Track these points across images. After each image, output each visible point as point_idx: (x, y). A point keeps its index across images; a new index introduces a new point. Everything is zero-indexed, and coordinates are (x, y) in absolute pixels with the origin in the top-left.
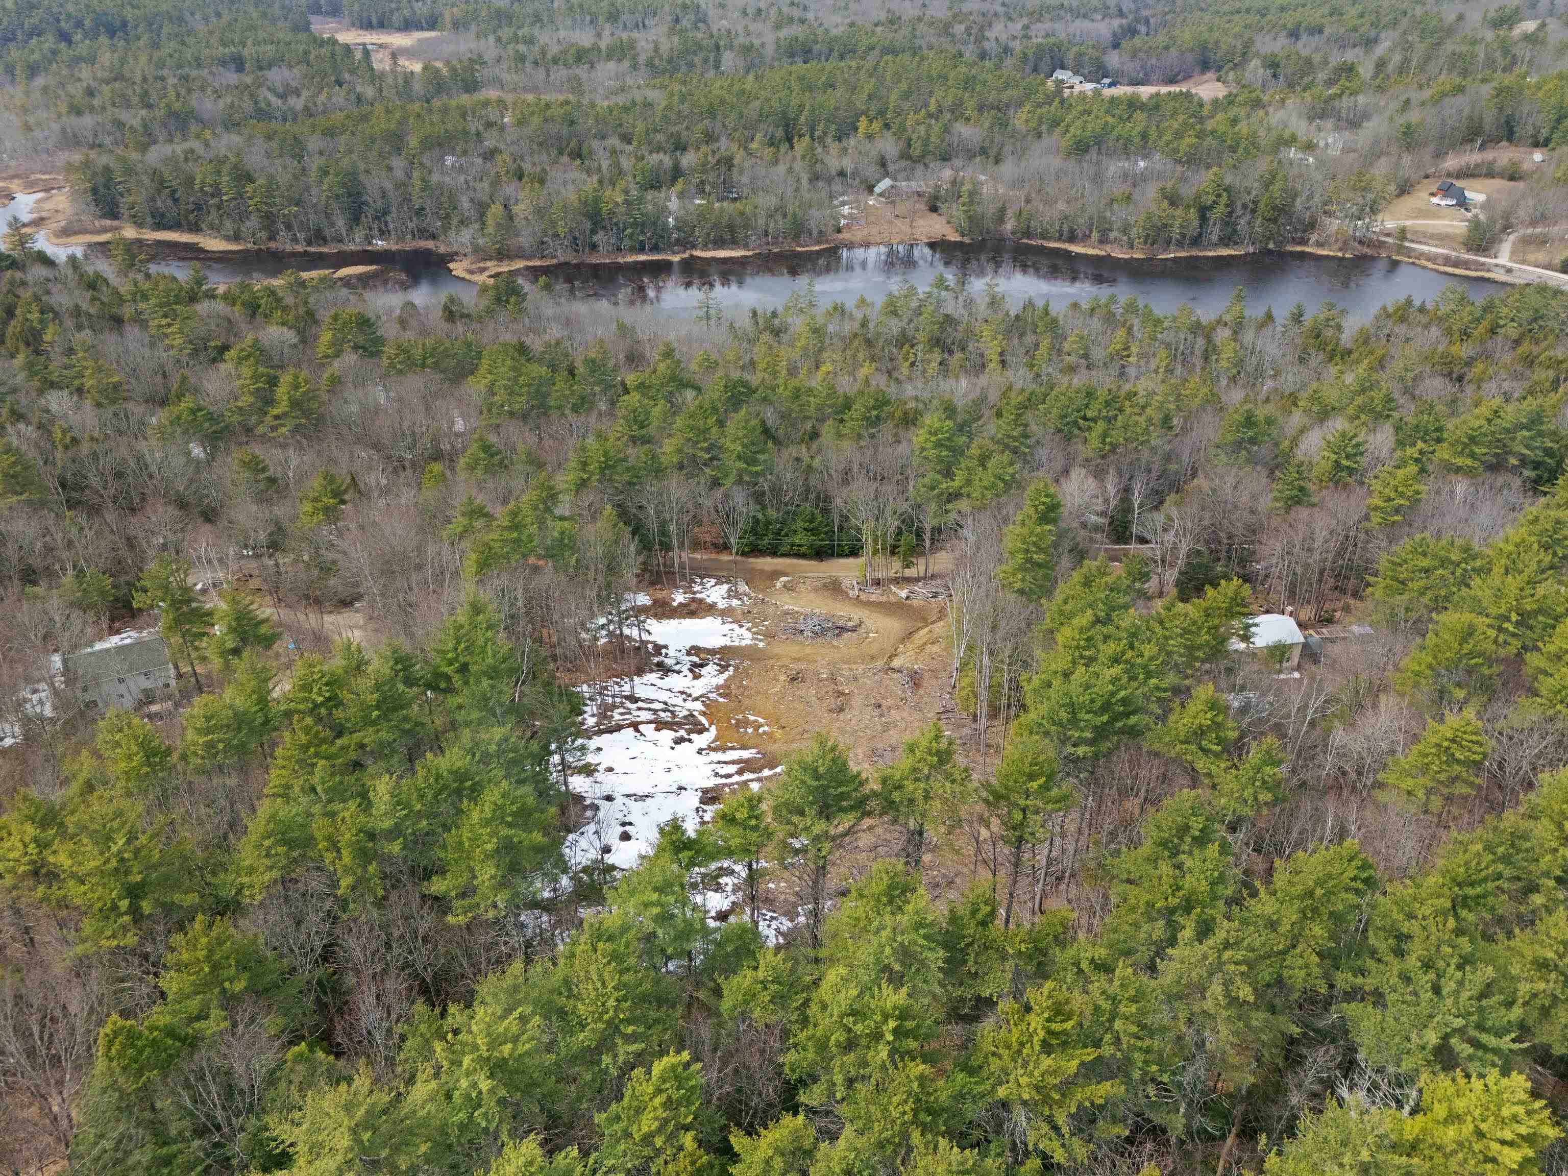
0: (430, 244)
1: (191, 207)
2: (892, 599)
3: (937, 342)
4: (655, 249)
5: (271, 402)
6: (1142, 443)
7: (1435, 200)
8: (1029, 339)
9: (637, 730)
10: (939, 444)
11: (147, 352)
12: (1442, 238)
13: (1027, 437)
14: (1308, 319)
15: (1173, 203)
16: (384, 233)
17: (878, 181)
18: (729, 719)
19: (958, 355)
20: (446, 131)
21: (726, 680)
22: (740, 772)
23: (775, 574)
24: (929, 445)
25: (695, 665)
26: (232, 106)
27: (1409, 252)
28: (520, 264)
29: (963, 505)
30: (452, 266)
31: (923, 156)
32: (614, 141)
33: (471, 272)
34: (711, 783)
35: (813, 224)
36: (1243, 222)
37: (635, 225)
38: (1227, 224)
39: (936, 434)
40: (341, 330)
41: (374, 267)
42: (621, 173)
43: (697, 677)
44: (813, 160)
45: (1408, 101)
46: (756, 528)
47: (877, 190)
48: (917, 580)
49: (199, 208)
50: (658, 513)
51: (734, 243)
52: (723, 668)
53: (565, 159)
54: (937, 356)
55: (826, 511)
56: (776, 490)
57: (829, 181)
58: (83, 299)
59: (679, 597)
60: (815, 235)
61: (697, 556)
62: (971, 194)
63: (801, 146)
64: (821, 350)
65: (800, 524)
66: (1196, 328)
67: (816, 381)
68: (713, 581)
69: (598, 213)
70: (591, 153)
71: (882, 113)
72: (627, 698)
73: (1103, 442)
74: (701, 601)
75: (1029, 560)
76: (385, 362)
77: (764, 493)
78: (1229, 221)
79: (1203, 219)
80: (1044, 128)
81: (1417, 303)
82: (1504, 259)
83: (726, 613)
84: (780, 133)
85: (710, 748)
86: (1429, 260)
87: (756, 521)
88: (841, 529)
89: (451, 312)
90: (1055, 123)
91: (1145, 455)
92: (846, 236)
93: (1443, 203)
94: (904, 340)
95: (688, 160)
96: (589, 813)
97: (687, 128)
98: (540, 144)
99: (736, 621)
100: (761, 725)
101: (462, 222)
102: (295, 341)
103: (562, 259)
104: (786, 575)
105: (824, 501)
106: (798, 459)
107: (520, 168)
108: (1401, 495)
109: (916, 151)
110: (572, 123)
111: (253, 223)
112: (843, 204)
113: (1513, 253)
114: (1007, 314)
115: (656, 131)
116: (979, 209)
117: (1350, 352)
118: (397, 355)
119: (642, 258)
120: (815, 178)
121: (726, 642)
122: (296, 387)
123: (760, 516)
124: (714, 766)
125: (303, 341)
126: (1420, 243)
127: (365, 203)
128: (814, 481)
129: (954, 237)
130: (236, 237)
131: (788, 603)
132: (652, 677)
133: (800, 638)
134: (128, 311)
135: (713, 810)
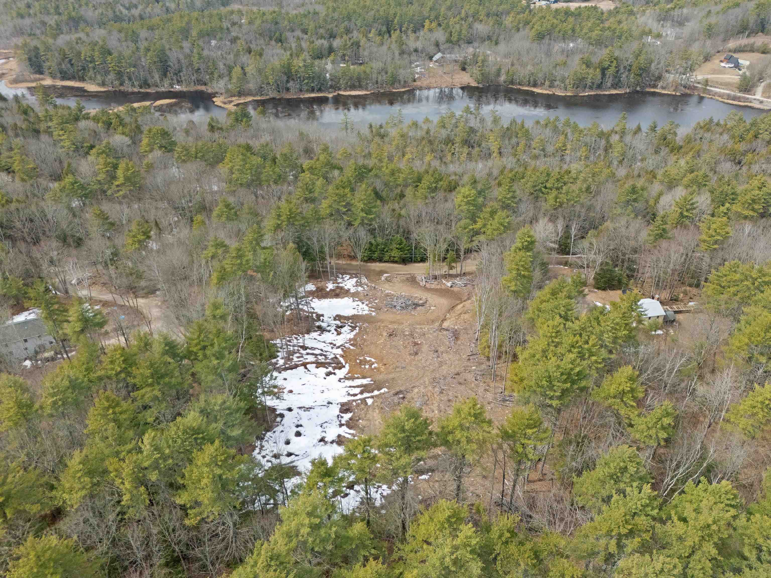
0: (203, 88)
1: (80, 68)
2: (443, 287)
3: (467, 143)
4: (320, 90)
5: (114, 178)
6: (576, 202)
7: (723, 64)
8: (514, 140)
9: (306, 368)
10: (468, 203)
11: (50, 149)
12: (727, 85)
13: (514, 197)
14: (659, 130)
15: (588, 66)
16: (179, 82)
17: (435, 54)
18: (356, 359)
19: (477, 149)
20: (211, 27)
21: (355, 336)
22: (362, 393)
23: (382, 272)
24: (463, 203)
25: (338, 327)
26: (102, 14)
27: (709, 92)
28: (250, 99)
29: (482, 238)
30: (214, 99)
31: (458, 41)
32: (298, 33)
33: (225, 103)
34: (345, 399)
35: (401, 78)
36: (624, 76)
37: (309, 78)
38: (616, 77)
39: (467, 197)
40: (153, 138)
41: (174, 100)
42: (302, 50)
43: (339, 334)
44: (401, 43)
45: (710, 12)
46: (371, 248)
47: (434, 59)
48: (456, 276)
49: (84, 69)
50: (318, 241)
51: (360, 87)
52: (353, 328)
53: (273, 43)
54: (466, 150)
55: (407, 238)
56: (382, 228)
57: (410, 54)
58: (19, 120)
59: (330, 286)
60: (402, 83)
61: (340, 262)
62: (483, 61)
63: (395, 35)
64: (405, 147)
65: (394, 246)
66: (601, 135)
67: (402, 165)
68: (348, 276)
69: (290, 71)
70: (286, 39)
71: (437, 17)
72: (301, 347)
73: (556, 202)
74: (342, 288)
75: (519, 275)
76: (176, 155)
77: (375, 229)
78: (617, 75)
79: (603, 74)
80: (521, 25)
81: (715, 121)
82: (758, 96)
83: (355, 295)
84: (384, 29)
85: (346, 378)
86: (719, 96)
87: (371, 244)
88: (416, 248)
89: (212, 127)
90: (527, 23)
91: (578, 208)
92: (418, 83)
93: (727, 66)
94: (449, 141)
95: (337, 43)
96: (279, 419)
97: (336, 26)
98: (260, 34)
99: (361, 300)
100: (373, 363)
101: (219, 76)
102: (130, 143)
103: (272, 96)
104: (386, 273)
105: (407, 234)
106: (394, 210)
107: (249, 47)
108: (719, 234)
109: (455, 38)
110: (277, 23)
111: (112, 76)
112: (417, 66)
113: (763, 92)
114: (502, 127)
115: (320, 27)
116: (487, 70)
117: (681, 147)
118: (182, 152)
119: (313, 95)
120: (402, 53)
121: (355, 312)
122: (128, 170)
123: (373, 242)
124: (347, 389)
125: (134, 143)
126: (715, 87)
127: (169, 66)
128: (402, 222)
129: (474, 84)
130: (103, 84)
131: (388, 289)
132: (314, 335)
133: (394, 310)
134: (42, 126)
135: (347, 416)
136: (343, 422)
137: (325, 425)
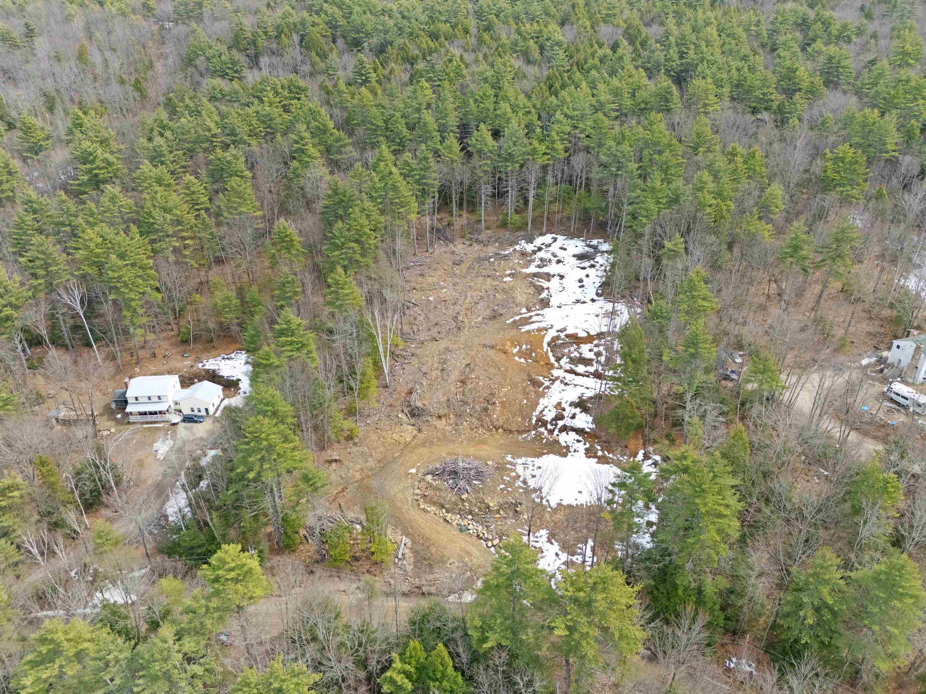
21: (538, 404)
22: (531, 317)
34: (546, 310)
43: (559, 405)
85: (546, 329)
135: (544, 295)
136: (546, 291)
137: (561, 289)
